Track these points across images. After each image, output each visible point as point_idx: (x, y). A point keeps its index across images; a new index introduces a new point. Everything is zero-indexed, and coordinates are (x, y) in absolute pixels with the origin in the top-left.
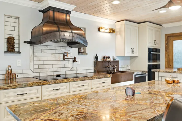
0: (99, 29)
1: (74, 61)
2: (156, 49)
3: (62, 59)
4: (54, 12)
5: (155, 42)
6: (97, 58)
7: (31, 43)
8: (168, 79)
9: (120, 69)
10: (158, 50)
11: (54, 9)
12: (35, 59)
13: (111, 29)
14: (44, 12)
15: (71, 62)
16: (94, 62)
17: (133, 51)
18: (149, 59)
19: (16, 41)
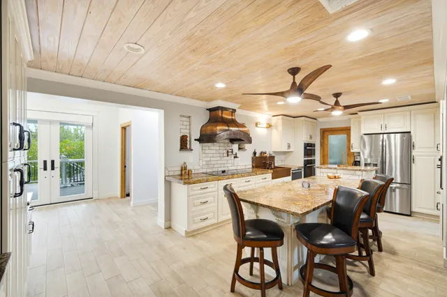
0: (257, 124)
1: (235, 157)
2: (311, 144)
3: (226, 155)
4: (222, 111)
5: (311, 137)
6: (255, 153)
7: (200, 140)
8: (329, 175)
9: (276, 165)
10: (312, 145)
11: (223, 109)
12: (204, 155)
13: (268, 124)
14: (210, 110)
15: (233, 158)
16: (252, 158)
17: (289, 146)
18: (305, 155)
19: (188, 139)
